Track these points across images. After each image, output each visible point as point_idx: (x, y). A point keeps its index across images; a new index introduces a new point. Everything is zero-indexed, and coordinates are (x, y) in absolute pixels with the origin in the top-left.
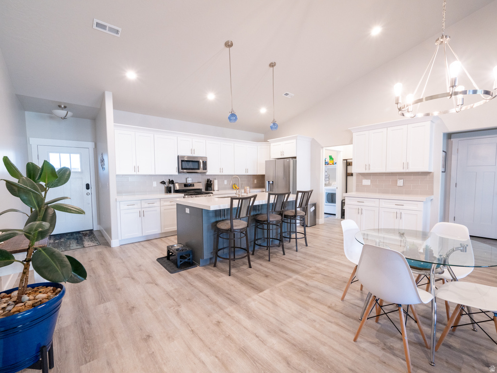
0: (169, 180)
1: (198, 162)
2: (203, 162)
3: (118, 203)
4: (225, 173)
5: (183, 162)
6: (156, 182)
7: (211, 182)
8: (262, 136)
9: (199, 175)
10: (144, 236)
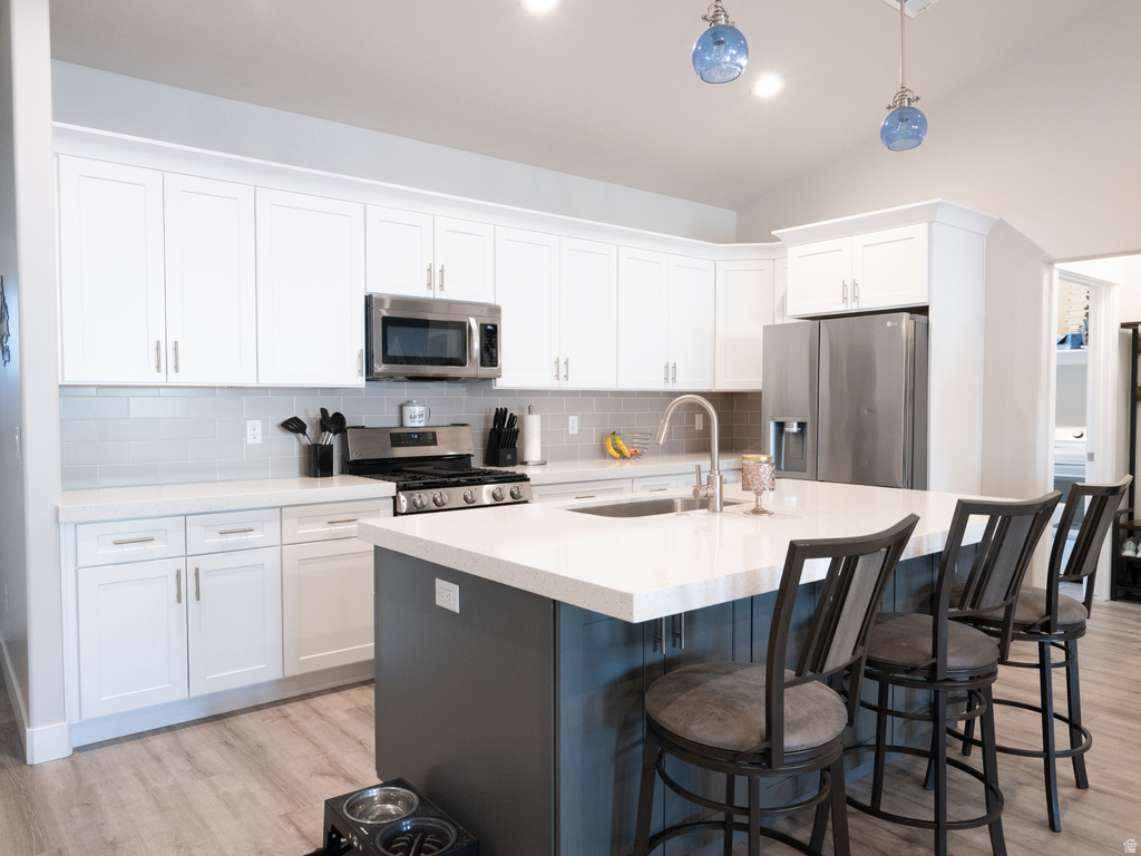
0: (324, 411)
1: (462, 327)
2: (483, 327)
3: (67, 535)
4: (578, 381)
5: (390, 328)
6: (258, 423)
7: (512, 423)
8: (728, 217)
9: (459, 391)
10: (197, 699)
